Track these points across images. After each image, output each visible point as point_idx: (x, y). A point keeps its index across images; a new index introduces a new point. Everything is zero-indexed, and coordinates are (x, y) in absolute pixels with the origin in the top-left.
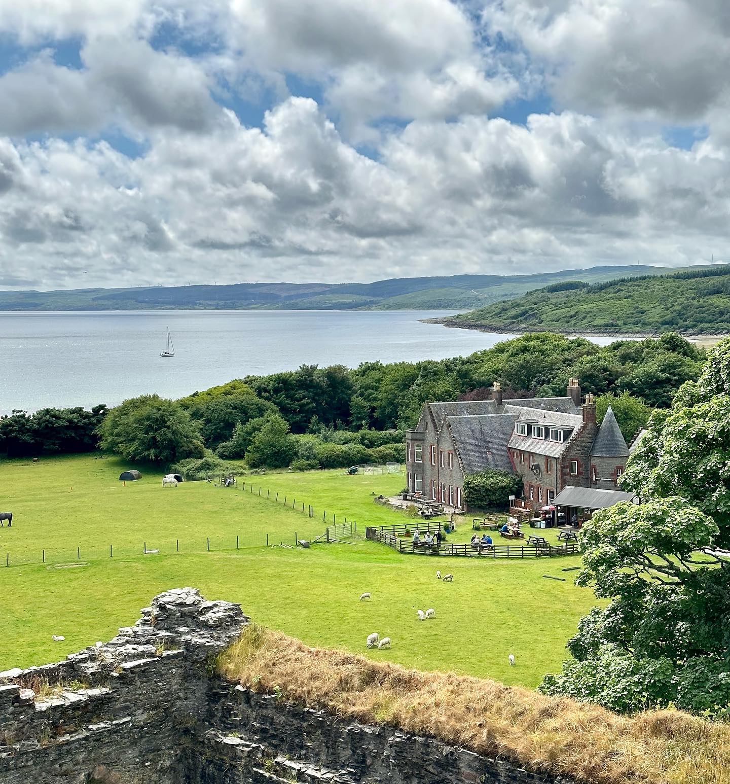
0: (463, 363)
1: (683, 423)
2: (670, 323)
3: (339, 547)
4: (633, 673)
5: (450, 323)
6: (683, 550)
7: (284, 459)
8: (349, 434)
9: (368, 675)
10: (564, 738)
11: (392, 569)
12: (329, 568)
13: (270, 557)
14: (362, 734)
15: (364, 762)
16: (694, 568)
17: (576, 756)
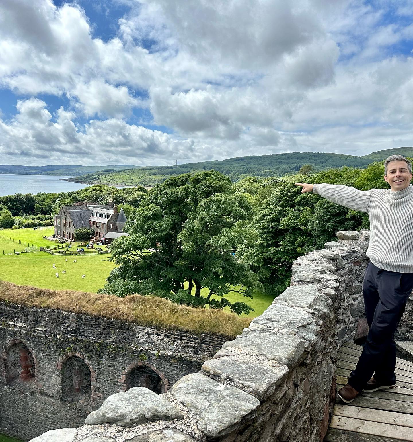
0: (75, 193)
1: (141, 212)
2: (141, 183)
3: (31, 254)
4: (126, 286)
5: (70, 180)
6: (141, 249)
7: (10, 225)
8: (34, 217)
9: (38, 293)
10: (103, 306)
11: (49, 260)
12: (26, 261)
13: (5, 258)
14: (37, 312)
15: (37, 320)
16: (145, 254)
17: (106, 311)
